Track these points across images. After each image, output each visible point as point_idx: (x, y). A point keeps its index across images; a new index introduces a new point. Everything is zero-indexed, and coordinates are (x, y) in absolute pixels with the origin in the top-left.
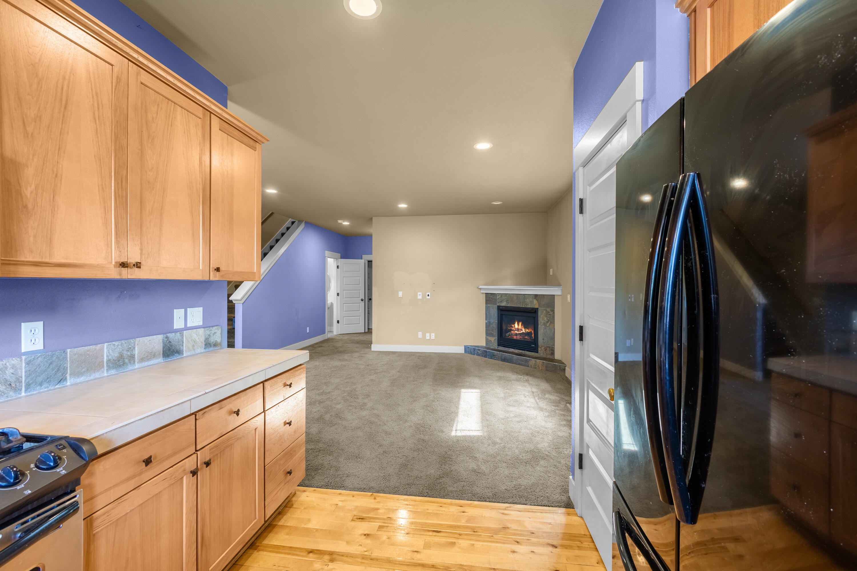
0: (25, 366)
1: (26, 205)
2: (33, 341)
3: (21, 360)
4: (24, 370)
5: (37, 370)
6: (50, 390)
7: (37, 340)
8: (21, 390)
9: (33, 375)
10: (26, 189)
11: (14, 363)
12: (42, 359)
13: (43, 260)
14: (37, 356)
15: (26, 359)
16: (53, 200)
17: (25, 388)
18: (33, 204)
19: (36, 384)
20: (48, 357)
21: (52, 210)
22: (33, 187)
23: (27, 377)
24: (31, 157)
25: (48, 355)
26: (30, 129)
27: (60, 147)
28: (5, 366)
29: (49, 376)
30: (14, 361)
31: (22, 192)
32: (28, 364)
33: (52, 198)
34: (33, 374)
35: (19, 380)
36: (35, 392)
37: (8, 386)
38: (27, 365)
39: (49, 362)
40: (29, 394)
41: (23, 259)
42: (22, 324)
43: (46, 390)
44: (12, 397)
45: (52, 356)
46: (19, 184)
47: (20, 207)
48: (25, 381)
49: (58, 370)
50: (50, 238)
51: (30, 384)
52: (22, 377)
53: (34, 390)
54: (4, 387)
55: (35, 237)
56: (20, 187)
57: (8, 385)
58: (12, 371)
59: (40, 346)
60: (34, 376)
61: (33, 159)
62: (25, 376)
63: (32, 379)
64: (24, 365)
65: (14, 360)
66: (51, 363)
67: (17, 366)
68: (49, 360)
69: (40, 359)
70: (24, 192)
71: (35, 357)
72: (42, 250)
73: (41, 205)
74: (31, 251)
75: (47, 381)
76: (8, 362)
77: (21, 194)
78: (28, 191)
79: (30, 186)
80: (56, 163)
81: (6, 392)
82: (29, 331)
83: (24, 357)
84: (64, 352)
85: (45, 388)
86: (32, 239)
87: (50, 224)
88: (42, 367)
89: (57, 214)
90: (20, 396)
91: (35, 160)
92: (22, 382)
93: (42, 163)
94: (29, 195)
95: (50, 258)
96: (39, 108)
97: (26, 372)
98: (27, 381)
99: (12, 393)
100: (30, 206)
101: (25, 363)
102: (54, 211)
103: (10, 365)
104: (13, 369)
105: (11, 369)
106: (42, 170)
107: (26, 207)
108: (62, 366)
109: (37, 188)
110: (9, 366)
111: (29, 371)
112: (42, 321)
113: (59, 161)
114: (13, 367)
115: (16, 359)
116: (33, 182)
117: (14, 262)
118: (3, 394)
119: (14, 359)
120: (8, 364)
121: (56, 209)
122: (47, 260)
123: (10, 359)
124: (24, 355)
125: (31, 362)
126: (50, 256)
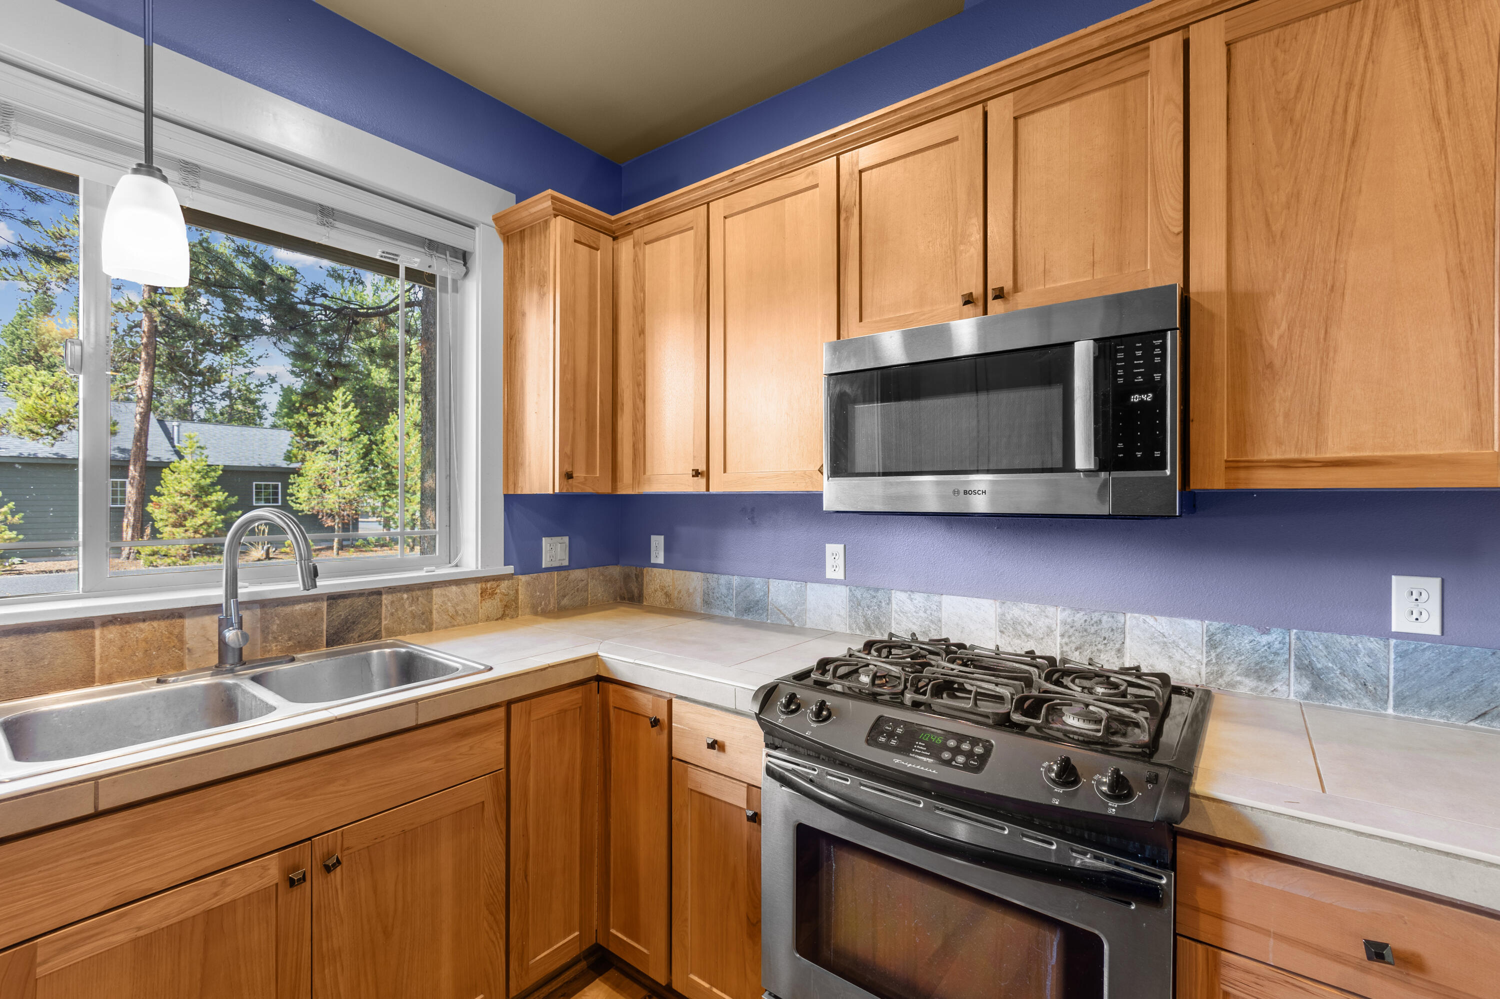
0: (1395, 659)
1: (1271, 363)
2: (1415, 615)
3: (1387, 646)
4: (1392, 666)
5: (1421, 674)
6: (1453, 725)
7: (1425, 614)
8: (1386, 702)
9: (1414, 682)
10: (1271, 334)
11: (1372, 646)
12: (1433, 655)
13: (1304, 456)
14: (1421, 645)
15: (1396, 646)
16: (1325, 340)
17: (1395, 701)
18: (1284, 357)
19: (1418, 702)
20: (1449, 655)
21: (1322, 359)
22: (1284, 325)
23: (1398, 682)
24: (1280, 274)
25: (1449, 651)
26: (1277, 227)
27: (1341, 229)
28: (1356, 648)
29: (1451, 695)
30: (1374, 644)
31: (1264, 342)
32: (1401, 656)
33: (1322, 336)
34: (1414, 679)
35: (1382, 681)
36: (1416, 717)
37: (1360, 686)
38: (1399, 659)
39: (1452, 665)
40: (1402, 715)
41: (1265, 457)
42: (1394, 578)
43: (1442, 721)
44: (1368, 709)
45: (1460, 655)
46: (1258, 329)
47: (1260, 368)
48: (1395, 687)
49: (1476, 689)
50: (1318, 414)
51: (1405, 698)
52: (1388, 679)
53: (1414, 711)
54: (1352, 686)
55: (1287, 415)
56: (1261, 335)
57: (1361, 684)
58: (1367, 660)
59: (1432, 627)
60: (1414, 685)
61: (1284, 276)
62: (1395, 678)
63: (1410, 688)
64: (1392, 656)
65: (1372, 642)
66: (1456, 670)
67: (1378, 655)
68: (1452, 661)
69: (1427, 653)
70: (1266, 340)
71: (1416, 647)
72: (1300, 437)
73: (1300, 355)
74: (1280, 443)
75: (1446, 704)
76: (1361, 642)
77: (1261, 346)
78: (1274, 339)
79: (1279, 328)
80: (1333, 264)
81: (1357, 695)
82: (1406, 593)
83: (1393, 642)
84: (1494, 653)
85: (1442, 717)
86: (1281, 419)
87: (1317, 387)
88: (1433, 671)
89: (1334, 362)
90: (1383, 712)
91: (1288, 276)
92: (1388, 687)
93: (1302, 277)
94: (1275, 345)
95: (1316, 450)
96: (1296, 179)
97: (1396, 670)
98: (1399, 689)
99: (1366, 701)
100: (1278, 363)
101: (1396, 653)
102: (1327, 358)
103: (1364, 649)
104: (1370, 657)
105: (1367, 657)
106: (1302, 289)
107: (1270, 366)
108: (1486, 683)
109: (1290, 328)
110: (1363, 651)
111: (1404, 670)
112: (1436, 576)
113: (1338, 258)
114: (1371, 653)
115: (1375, 641)
116: (1285, 319)
117: (1246, 464)
118: (1350, 697)
119: (1372, 639)
120: (1360, 645)
121: (1331, 355)
122: (1311, 456)
123: (1366, 638)
124: (1396, 638)
125: (1408, 655)
126: (1316, 447)
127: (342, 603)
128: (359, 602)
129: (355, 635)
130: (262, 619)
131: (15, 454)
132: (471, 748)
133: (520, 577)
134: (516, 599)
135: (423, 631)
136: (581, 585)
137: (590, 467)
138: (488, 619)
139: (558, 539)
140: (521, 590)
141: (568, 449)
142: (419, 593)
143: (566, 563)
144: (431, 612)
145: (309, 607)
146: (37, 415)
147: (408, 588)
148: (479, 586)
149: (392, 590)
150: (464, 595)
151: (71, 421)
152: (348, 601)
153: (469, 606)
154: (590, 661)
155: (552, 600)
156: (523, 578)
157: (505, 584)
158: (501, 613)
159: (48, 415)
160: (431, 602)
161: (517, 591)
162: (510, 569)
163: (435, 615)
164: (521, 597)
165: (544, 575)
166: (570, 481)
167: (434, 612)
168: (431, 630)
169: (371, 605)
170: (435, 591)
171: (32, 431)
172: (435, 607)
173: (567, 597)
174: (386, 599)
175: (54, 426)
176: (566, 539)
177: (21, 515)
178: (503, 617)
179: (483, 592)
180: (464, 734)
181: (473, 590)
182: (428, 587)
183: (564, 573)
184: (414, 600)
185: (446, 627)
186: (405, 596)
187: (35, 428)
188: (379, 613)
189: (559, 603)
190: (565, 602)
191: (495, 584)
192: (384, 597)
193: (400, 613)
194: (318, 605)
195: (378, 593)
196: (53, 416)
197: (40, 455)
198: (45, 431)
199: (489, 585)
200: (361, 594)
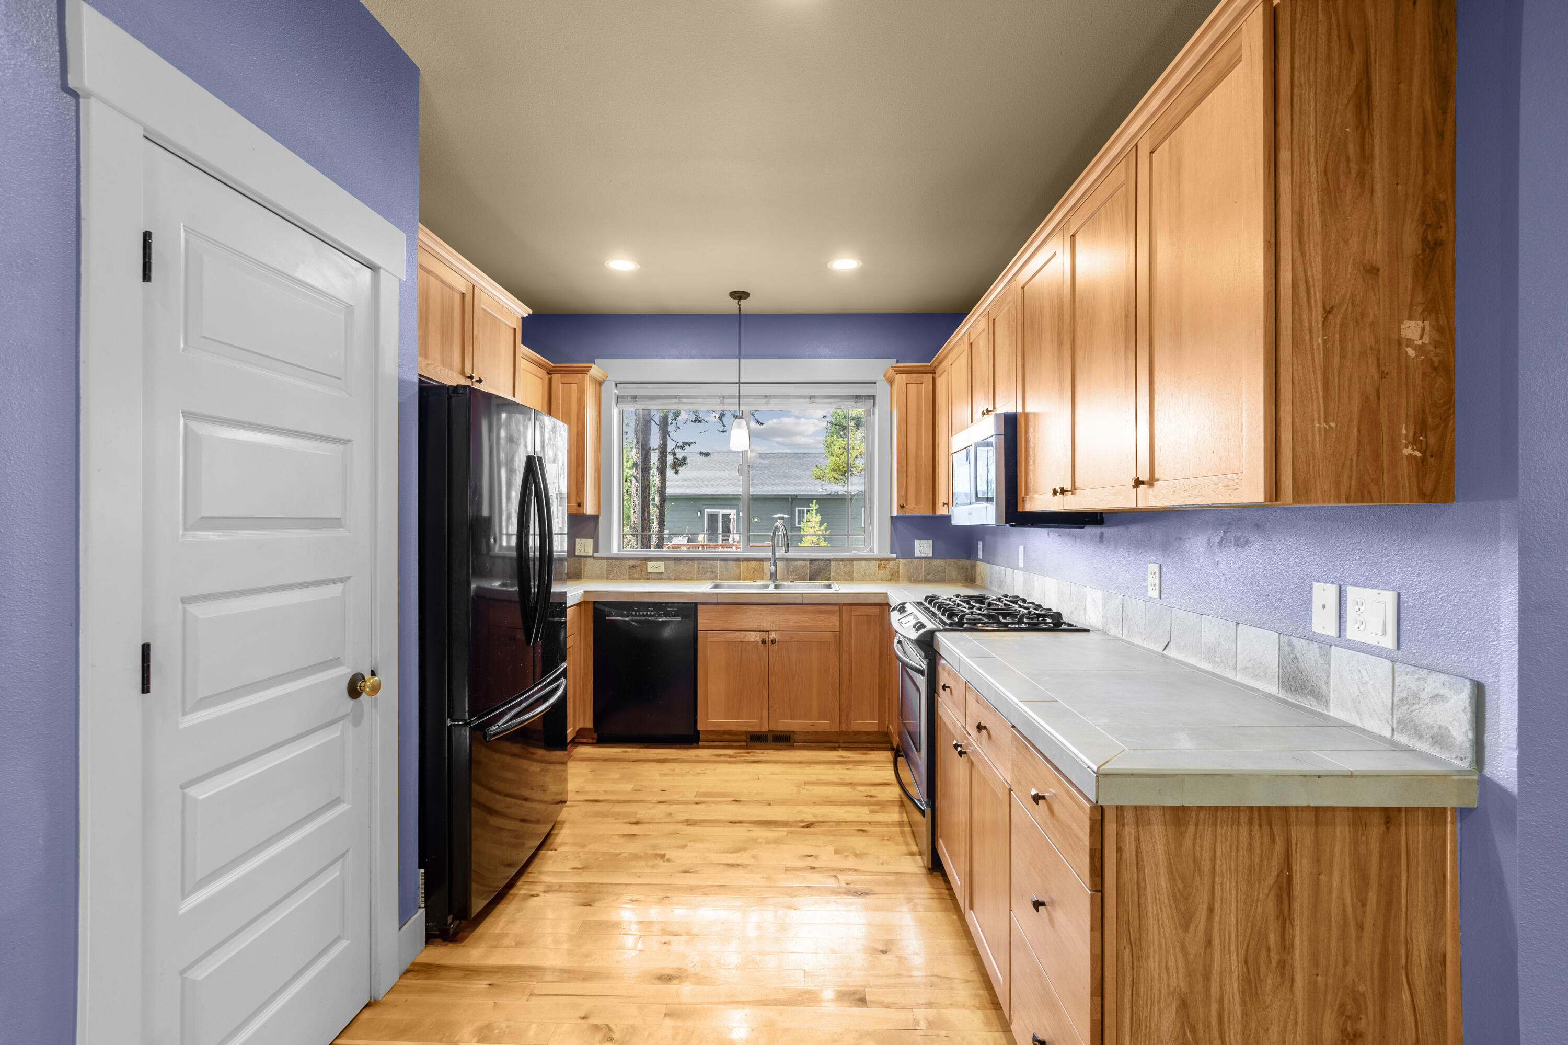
127: (815, 563)
128: (822, 563)
129: (820, 577)
130: (787, 565)
131: (829, 493)
132: (825, 618)
133: (901, 560)
134: (898, 571)
135: (849, 581)
136: (940, 569)
137: (917, 502)
138: (882, 580)
139: (925, 541)
140: (901, 567)
141: (903, 493)
142: (847, 562)
143: (931, 555)
144: (853, 573)
145: (803, 563)
146: (836, 468)
147: (843, 560)
148: (877, 562)
149: (836, 560)
150: (869, 566)
151: (852, 469)
152: (817, 563)
153: (872, 572)
154: (883, 595)
155: (921, 575)
156: (902, 561)
157: (891, 563)
158: (890, 578)
159: (841, 467)
160: (853, 567)
161: (899, 568)
162: (894, 555)
163: (855, 574)
164: (901, 571)
165: (916, 561)
166: (904, 509)
167: (855, 572)
168: (853, 580)
169: (827, 565)
170: (855, 562)
171: (835, 478)
172: (855, 570)
173: (931, 575)
174: (833, 563)
175: (844, 475)
176: (931, 542)
177: (829, 531)
178: (890, 580)
179: (879, 566)
180: (822, 612)
181: (874, 564)
182: (852, 560)
183: (928, 561)
184: (845, 566)
185: (860, 581)
186: (841, 563)
187: (836, 476)
188: (830, 571)
189: (925, 577)
190: (929, 577)
191: (886, 562)
192: (832, 562)
193: (839, 570)
194: (806, 562)
195: (829, 560)
196: (843, 468)
197: (840, 493)
198: (841, 477)
199: (882, 562)
200: (822, 560)
